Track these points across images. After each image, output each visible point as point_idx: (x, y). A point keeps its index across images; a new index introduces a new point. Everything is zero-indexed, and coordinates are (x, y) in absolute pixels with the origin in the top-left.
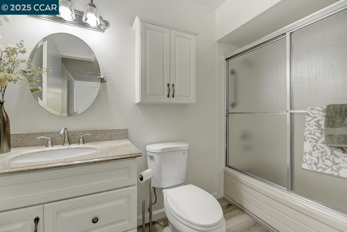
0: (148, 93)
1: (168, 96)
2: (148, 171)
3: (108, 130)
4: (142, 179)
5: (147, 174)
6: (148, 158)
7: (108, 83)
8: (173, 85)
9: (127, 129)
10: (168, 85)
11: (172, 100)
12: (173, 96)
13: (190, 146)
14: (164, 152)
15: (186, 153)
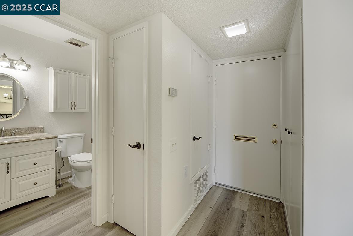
0: (59, 107)
1: (72, 109)
2: (59, 147)
3: (30, 128)
4: (56, 151)
5: (59, 148)
6: (58, 142)
7: (30, 100)
8: (75, 103)
9: (43, 127)
10: (72, 103)
11: (74, 111)
12: (75, 109)
13: (85, 135)
14: (69, 138)
15: (83, 138)
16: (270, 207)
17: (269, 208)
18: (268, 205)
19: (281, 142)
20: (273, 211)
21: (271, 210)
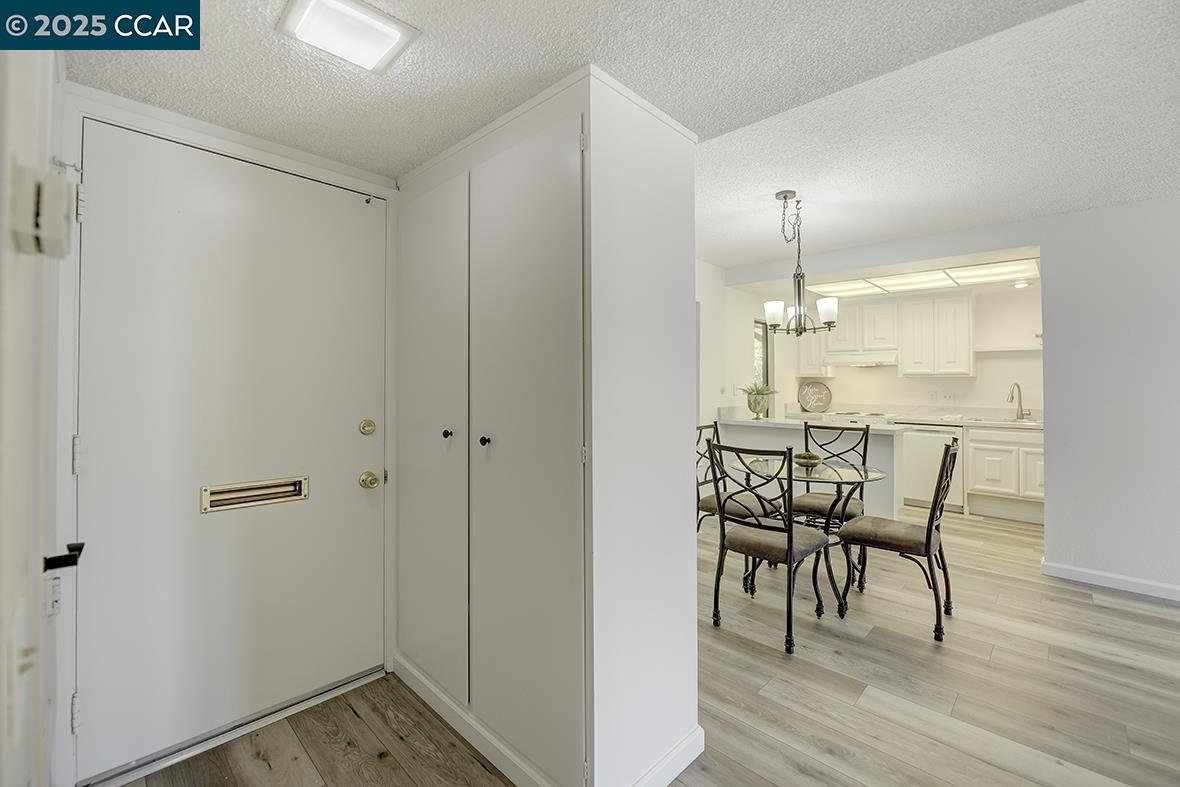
16: (375, 709)
17: (373, 716)
18: (363, 708)
19: (386, 477)
20: (391, 714)
21: (383, 715)
